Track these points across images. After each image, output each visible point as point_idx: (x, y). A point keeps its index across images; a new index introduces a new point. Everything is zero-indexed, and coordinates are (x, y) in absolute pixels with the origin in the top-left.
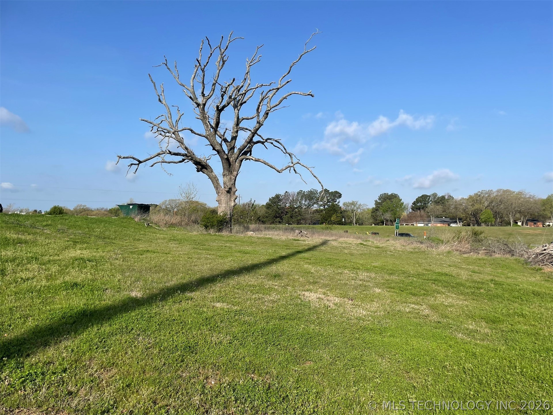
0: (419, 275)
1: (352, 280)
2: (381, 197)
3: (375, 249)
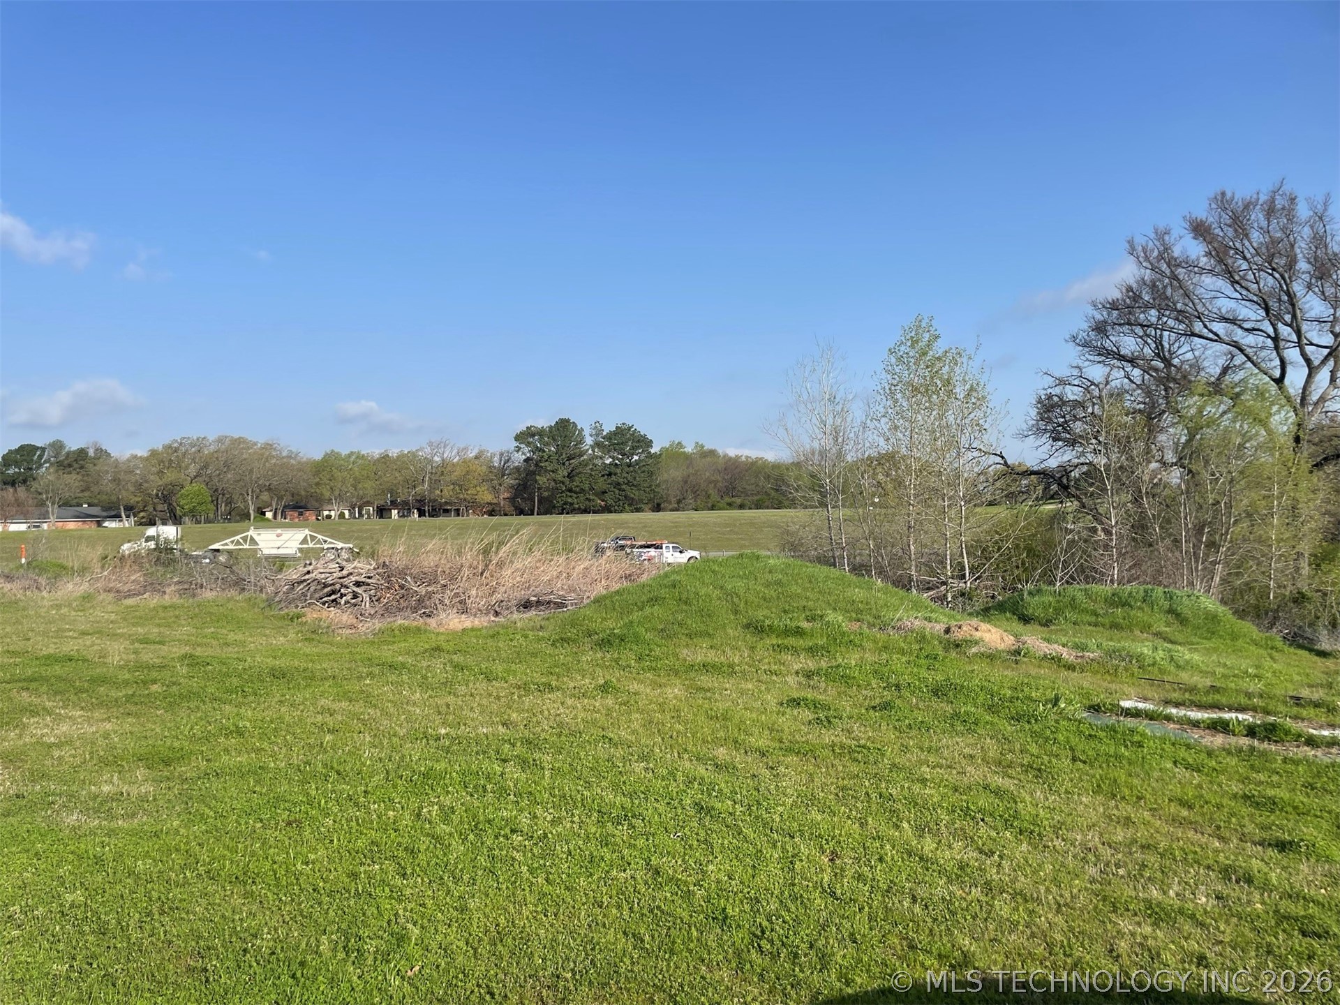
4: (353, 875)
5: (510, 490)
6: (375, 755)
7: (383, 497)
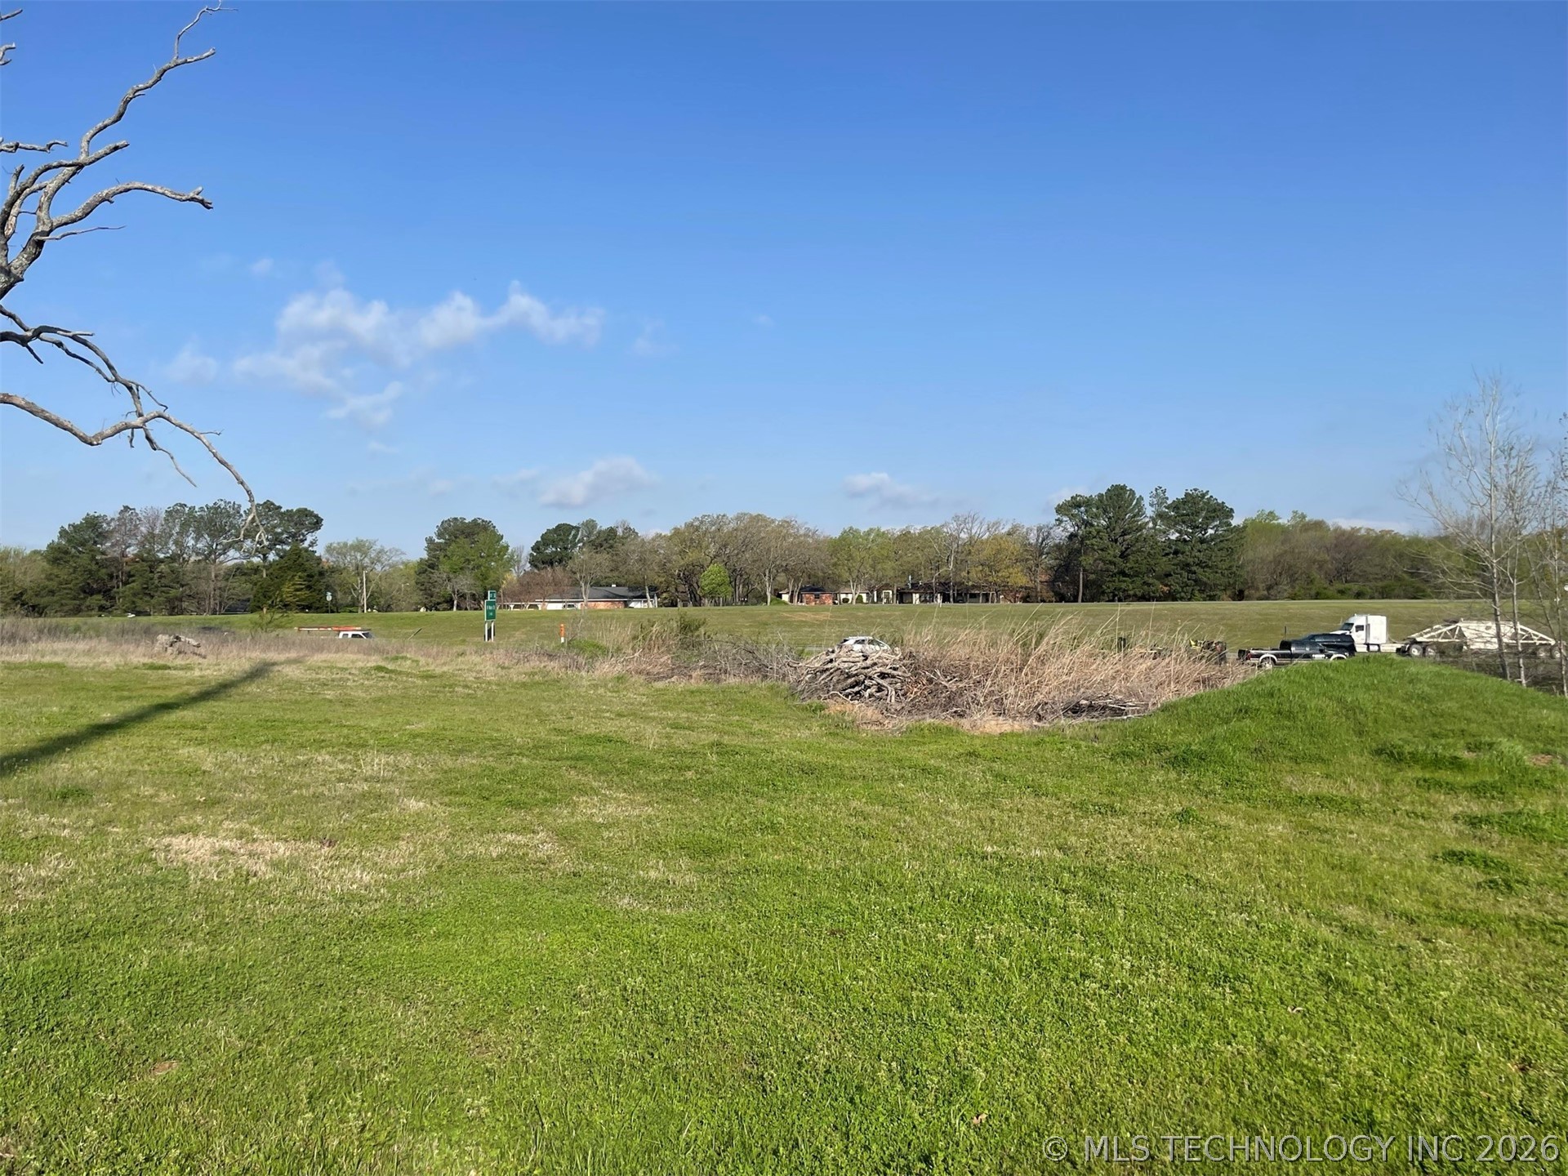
0: (537, 749)
1: (340, 780)
2: (445, 529)
3: (419, 682)
4: (904, 999)
5: (1049, 572)
6: (916, 868)
7: (903, 580)
